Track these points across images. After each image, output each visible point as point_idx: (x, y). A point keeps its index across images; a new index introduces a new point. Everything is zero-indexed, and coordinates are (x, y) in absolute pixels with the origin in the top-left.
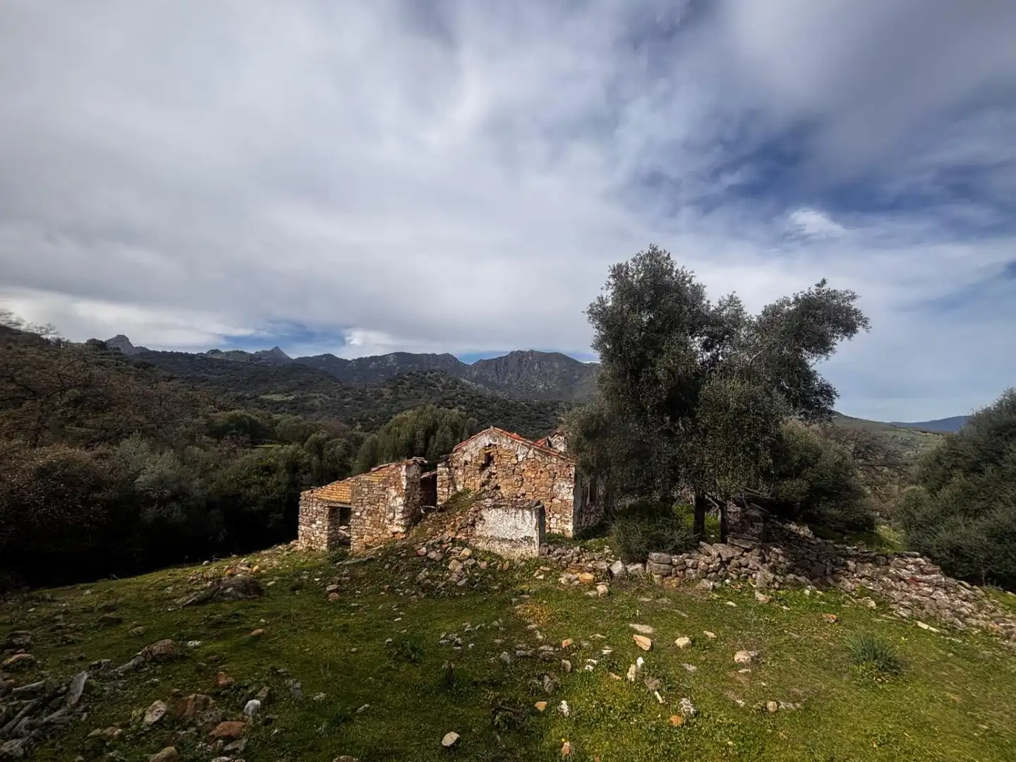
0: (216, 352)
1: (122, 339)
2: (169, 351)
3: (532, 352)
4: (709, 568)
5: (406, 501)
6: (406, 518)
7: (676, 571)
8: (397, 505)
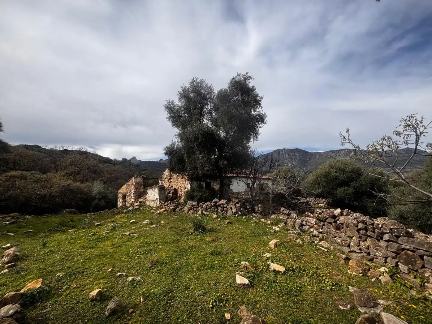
0: (162, 160)
1: (134, 158)
2: (147, 161)
3: (284, 149)
4: (207, 207)
5: (135, 190)
6: (135, 196)
7: (194, 208)
8: (133, 191)
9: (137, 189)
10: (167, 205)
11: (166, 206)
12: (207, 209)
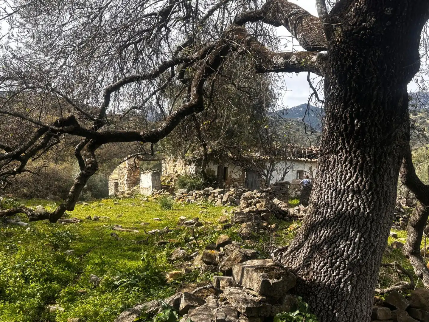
4: (196, 196)
5: (129, 176)
6: (129, 184)
7: (184, 196)
8: (126, 178)
9: (131, 175)
10: (159, 194)
11: (157, 195)
12: (196, 198)
